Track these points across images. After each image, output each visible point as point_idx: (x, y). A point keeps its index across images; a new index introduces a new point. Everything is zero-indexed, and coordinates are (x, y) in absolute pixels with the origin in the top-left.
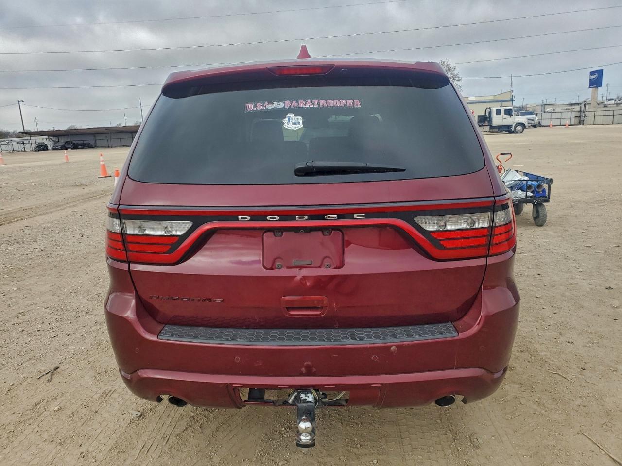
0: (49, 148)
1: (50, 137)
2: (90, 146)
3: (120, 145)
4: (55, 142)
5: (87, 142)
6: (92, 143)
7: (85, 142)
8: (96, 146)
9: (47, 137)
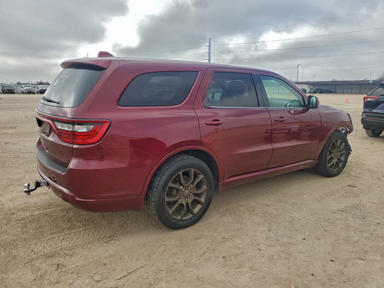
0: (307, 92)
1: (310, 86)
2: (331, 92)
3: (350, 92)
4: (311, 89)
5: (331, 89)
6: (333, 90)
7: (329, 89)
8: (334, 92)
9: (308, 86)
